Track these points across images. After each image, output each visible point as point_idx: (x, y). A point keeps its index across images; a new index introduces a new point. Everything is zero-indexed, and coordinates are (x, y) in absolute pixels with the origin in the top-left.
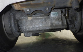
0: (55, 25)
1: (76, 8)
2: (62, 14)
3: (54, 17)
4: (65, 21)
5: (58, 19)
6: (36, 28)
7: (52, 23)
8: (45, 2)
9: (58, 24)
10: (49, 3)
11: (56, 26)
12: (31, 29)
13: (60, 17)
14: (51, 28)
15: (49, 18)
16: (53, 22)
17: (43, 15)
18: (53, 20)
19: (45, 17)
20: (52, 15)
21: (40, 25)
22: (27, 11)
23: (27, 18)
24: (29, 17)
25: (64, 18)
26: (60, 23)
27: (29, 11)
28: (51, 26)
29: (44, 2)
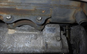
0: (51, 46)
1: (83, 22)
2: (62, 31)
3: (49, 34)
4: (66, 42)
5: (55, 37)
6: (19, 48)
7: (46, 43)
8: (37, 8)
9: (55, 46)
10: (43, 12)
11: (52, 48)
12: (9, 49)
13: (59, 35)
14: (43, 51)
15: (42, 34)
16: (47, 41)
17: (33, 28)
18: (48, 38)
19: (37, 33)
20: (46, 31)
21: (27, 45)
22: (7, 18)
23: (7, 31)
24: (9, 30)
25: (64, 38)
26: (59, 44)
27: (10, 19)
28: (43, 48)
29: (36, 10)
